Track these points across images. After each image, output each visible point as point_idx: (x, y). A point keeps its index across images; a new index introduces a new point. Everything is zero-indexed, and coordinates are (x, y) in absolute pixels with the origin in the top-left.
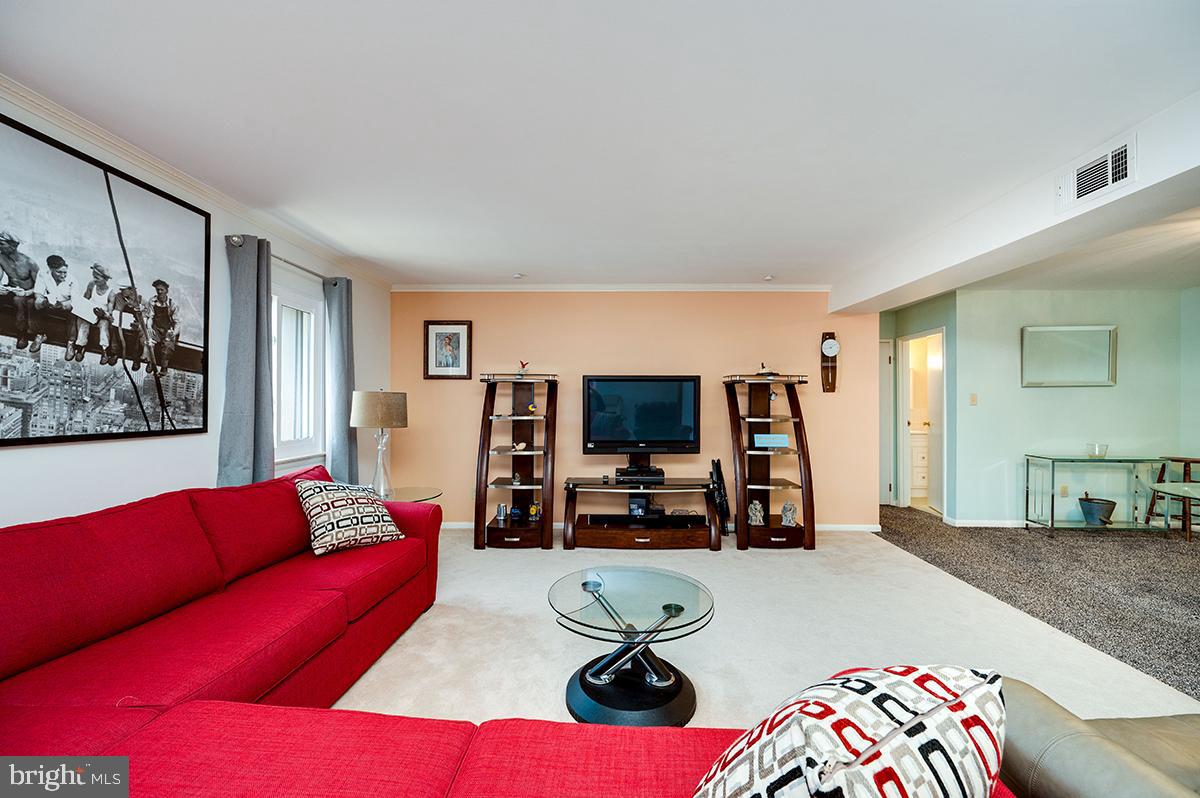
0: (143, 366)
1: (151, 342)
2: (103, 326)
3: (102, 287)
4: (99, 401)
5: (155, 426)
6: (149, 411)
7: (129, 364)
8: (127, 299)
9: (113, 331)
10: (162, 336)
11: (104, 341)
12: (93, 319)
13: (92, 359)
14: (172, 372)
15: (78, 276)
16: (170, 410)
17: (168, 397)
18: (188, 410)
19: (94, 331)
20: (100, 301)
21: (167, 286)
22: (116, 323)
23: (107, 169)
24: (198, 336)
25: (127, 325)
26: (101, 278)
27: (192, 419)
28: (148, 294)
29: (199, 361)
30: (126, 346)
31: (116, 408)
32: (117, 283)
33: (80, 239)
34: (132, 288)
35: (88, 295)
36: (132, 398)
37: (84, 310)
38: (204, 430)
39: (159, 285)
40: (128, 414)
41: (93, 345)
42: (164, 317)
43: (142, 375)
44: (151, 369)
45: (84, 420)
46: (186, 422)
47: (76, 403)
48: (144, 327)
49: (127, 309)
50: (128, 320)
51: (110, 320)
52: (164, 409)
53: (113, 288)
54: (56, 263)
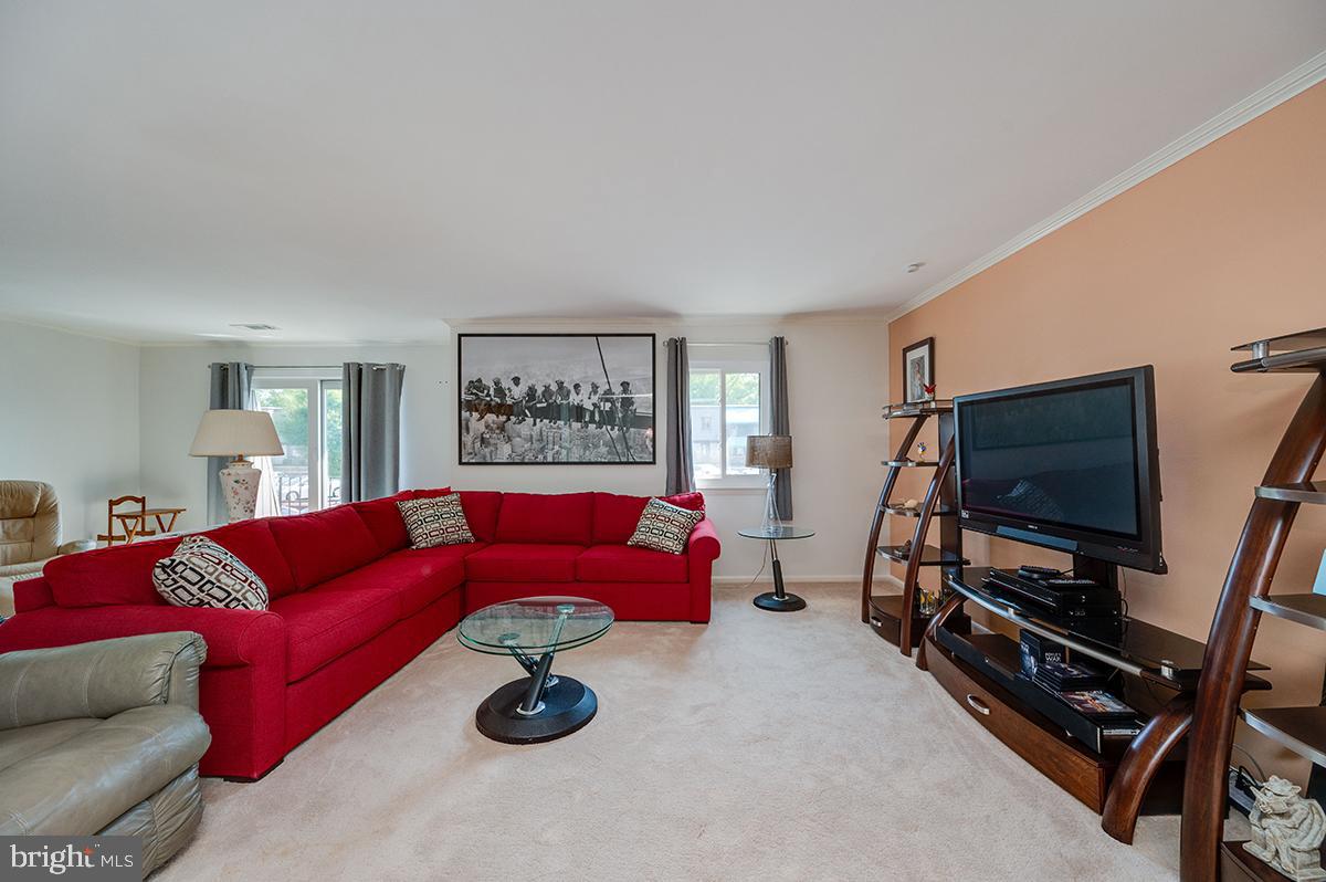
0: (616, 428)
1: (620, 415)
2: (596, 410)
3: (596, 393)
4: (596, 446)
5: (623, 459)
6: (620, 451)
7: (609, 427)
8: (608, 396)
9: (601, 412)
10: (627, 411)
11: (597, 418)
12: (592, 408)
13: (592, 427)
14: (632, 430)
15: (586, 389)
16: (632, 451)
17: (630, 443)
18: (642, 451)
19: (592, 413)
20: (595, 399)
21: (628, 384)
22: (602, 408)
23: (597, 335)
24: (648, 408)
25: (607, 409)
26: (595, 388)
27: (646, 456)
29: (650, 422)
30: (608, 419)
31: (604, 450)
33: (586, 373)
34: (610, 389)
35: (590, 398)
36: (611, 444)
37: (588, 405)
38: (654, 463)
39: (625, 385)
40: (609, 453)
41: (592, 420)
42: (627, 402)
43: (615, 433)
44: (620, 429)
45: (589, 455)
46: (642, 458)
47: (586, 448)
48: (617, 408)
49: (607, 400)
50: (608, 405)
51: (599, 407)
52: (628, 450)
53: (601, 391)
54: (577, 386)
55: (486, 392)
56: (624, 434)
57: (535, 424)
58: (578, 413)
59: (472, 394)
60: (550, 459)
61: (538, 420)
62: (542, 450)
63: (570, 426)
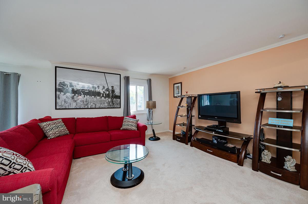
0: (110, 98)
1: (111, 95)
2: (104, 94)
3: (104, 88)
4: (104, 103)
5: (112, 107)
6: (111, 105)
7: (108, 98)
8: (108, 90)
9: (106, 94)
10: (113, 94)
11: (104, 96)
13: (103, 98)
14: (114, 99)
15: (101, 87)
16: (114, 105)
17: (114, 103)
18: (117, 105)
19: (103, 94)
20: (104, 90)
22: (106, 93)
23: (104, 73)
24: (119, 93)
25: (107, 93)
26: (104, 87)
27: (118, 106)
28: (110, 88)
29: (119, 97)
31: (106, 104)
32: (106, 87)
33: (101, 83)
34: (108, 88)
35: (102, 90)
36: (109, 103)
37: (102, 92)
38: (120, 108)
39: (112, 87)
40: (108, 105)
41: (103, 96)
42: (113, 91)
43: (110, 100)
45: (102, 106)
46: (117, 106)
47: (101, 104)
48: (110, 93)
49: (107, 91)
50: (108, 92)
52: (113, 104)
53: (106, 88)
54: (98, 87)
55: (66, 86)
56: (112, 100)
57: (84, 97)
58: (98, 94)
59: (61, 86)
60: (89, 107)
61: (86, 96)
62: (87, 104)
63: (96, 98)
